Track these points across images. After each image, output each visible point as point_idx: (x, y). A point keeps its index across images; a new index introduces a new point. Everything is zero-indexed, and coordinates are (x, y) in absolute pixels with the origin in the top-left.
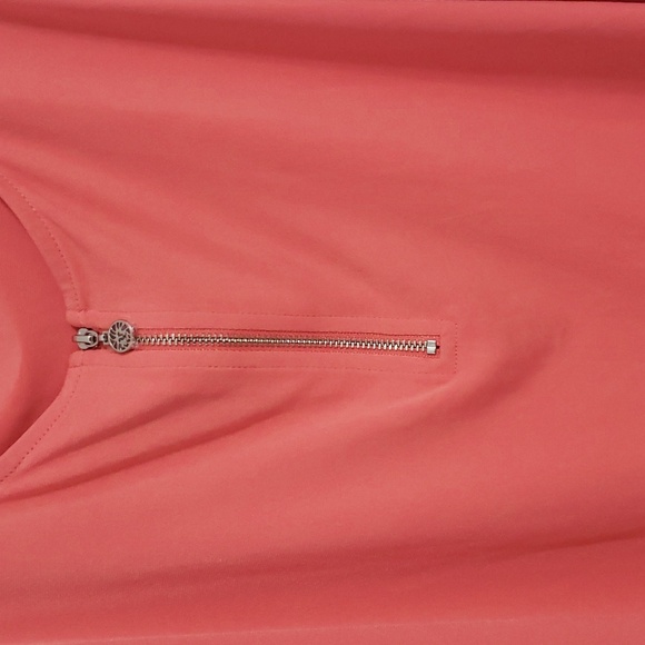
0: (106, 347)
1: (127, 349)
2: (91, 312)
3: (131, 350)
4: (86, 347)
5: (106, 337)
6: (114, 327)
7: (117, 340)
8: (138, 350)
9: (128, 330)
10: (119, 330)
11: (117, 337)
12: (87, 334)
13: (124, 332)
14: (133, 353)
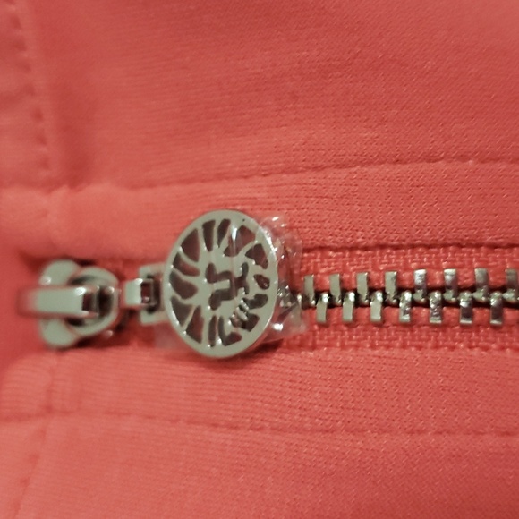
0: (149, 337)
1: (249, 339)
2: (97, 191)
3: (268, 346)
4: (63, 336)
5: (151, 289)
6: (190, 245)
7: (200, 300)
8: (301, 345)
9: (258, 254)
10: (213, 256)
11: (204, 289)
12: (76, 282)
13: (235, 264)
14: (277, 360)
